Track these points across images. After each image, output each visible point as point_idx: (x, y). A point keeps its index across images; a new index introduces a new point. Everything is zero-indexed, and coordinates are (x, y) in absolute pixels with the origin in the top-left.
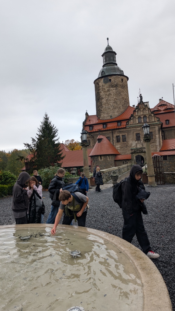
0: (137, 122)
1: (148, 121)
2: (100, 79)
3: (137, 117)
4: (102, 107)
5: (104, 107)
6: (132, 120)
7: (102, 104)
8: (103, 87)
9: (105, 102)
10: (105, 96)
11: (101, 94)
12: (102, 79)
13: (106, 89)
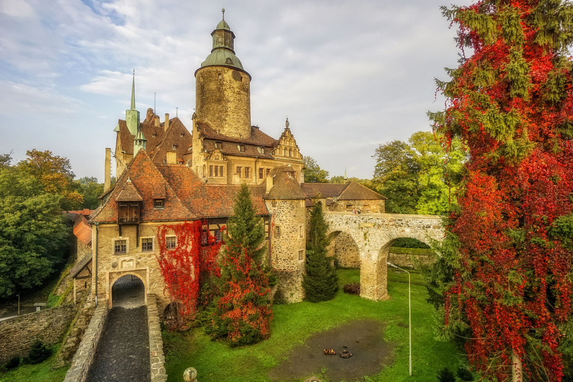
0: (283, 155)
1: (293, 156)
2: (226, 69)
3: (283, 147)
4: (227, 115)
5: (231, 116)
6: (278, 150)
7: (228, 110)
8: (231, 83)
9: (233, 109)
10: (233, 98)
11: (226, 93)
12: (230, 72)
13: (237, 90)
